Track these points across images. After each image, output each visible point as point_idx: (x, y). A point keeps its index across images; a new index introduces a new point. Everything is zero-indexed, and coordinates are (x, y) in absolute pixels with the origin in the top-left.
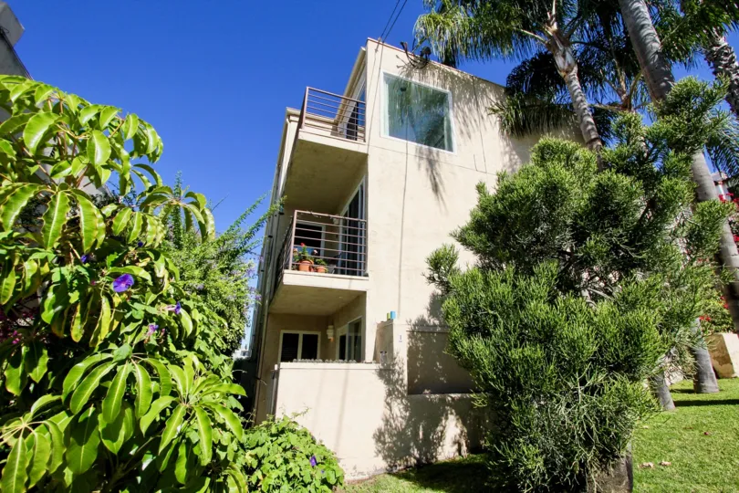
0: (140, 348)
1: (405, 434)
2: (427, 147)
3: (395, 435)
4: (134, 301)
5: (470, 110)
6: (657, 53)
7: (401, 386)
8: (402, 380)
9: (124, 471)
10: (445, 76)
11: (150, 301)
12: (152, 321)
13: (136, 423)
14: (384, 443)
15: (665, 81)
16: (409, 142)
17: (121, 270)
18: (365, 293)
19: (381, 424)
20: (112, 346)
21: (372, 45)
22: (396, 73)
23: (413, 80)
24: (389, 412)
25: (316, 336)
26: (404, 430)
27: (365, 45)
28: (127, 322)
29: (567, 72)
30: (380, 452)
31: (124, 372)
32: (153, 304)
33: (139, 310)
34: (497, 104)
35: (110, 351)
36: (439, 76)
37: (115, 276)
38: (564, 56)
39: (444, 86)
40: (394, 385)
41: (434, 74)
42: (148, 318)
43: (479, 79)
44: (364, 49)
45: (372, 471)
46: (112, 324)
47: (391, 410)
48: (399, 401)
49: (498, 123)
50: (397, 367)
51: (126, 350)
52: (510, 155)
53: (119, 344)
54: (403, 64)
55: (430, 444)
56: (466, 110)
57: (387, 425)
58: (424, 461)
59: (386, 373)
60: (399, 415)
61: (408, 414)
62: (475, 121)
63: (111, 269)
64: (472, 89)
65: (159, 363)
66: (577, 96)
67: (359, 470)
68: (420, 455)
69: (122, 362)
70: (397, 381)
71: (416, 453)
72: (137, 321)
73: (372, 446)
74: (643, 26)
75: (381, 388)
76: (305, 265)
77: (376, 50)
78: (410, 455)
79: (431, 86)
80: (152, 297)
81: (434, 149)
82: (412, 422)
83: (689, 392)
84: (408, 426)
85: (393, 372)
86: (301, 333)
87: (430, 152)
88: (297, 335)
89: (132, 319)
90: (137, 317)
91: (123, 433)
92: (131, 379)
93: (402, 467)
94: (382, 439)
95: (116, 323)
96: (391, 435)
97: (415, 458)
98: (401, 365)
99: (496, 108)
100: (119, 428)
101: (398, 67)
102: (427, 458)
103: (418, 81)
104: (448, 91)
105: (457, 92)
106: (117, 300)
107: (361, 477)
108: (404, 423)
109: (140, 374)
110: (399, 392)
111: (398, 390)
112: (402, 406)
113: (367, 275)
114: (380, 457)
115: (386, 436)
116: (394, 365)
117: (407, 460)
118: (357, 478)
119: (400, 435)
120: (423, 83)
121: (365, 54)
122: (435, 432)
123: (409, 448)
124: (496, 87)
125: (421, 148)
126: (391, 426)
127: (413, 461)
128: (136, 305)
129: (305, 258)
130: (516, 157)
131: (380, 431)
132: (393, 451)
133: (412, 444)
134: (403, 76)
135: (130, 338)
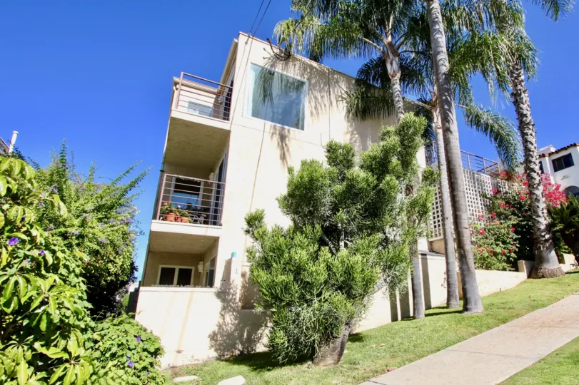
0: (22, 269)
1: (234, 335)
2: (280, 125)
3: (225, 335)
4: (19, 248)
5: (322, 97)
6: (444, 74)
7: (233, 303)
8: (235, 299)
9: (13, 328)
10: (305, 67)
11: (27, 249)
12: (28, 258)
13: (19, 300)
14: (216, 341)
15: (445, 96)
16: (267, 122)
17: (12, 234)
18: (218, 238)
19: (216, 329)
20: (7, 269)
21: (243, 38)
22: (262, 63)
23: (277, 70)
24: (222, 321)
25: (191, 270)
26: (232, 332)
27: (237, 37)
28: (15, 258)
29: (392, 76)
30: (212, 346)
31: (13, 280)
32: (29, 250)
33: (21, 253)
34: (346, 92)
35: (6, 271)
36: (300, 67)
37: (9, 237)
38: (391, 64)
39: (302, 75)
40: (228, 303)
41: (295, 65)
42: (26, 257)
43: (334, 71)
44: (236, 41)
45: (205, 358)
46: (7, 259)
47: (224, 319)
48: (231, 313)
49: (345, 108)
50: (231, 291)
51: (14, 270)
52: (352, 134)
53: (10, 268)
54: (269, 56)
55: (251, 341)
56: (319, 97)
57: (219, 329)
58: (246, 353)
59: (223, 295)
60: (230, 322)
61: (237, 322)
62: (325, 106)
63: (6, 234)
64: (327, 80)
65: (32, 276)
66: (396, 97)
67: (195, 358)
68: (243, 348)
69: (12, 275)
70: (231, 300)
71: (240, 347)
72: (20, 258)
73: (207, 342)
74: (439, 53)
75: (218, 304)
76: (172, 216)
77: (246, 43)
78: (235, 349)
79: (292, 75)
80: (29, 246)
81: (287, 127)
82: (239, 327)
83: (443, 308)
84: (235, 330)
85: (229, 294)
86: (177, 268)
87: (283, 129)
88: (174, 269)
89: (17, 257)
90: (20, 256)
91: (12, 305)
92: (16, 283)
93: (229, 356)
94: (215, 338)
95: (9, 259)
96: (222, 336)
97: (239, 350)
98: (235, 289)
99: (345, 96)
100: (11, 303)
101: (264, 58)
102: (248, 350)
103: (280, 71)
104: (305, 80)
105: (313, 81)
106: (10, 248)
107: (196, 362)
108: (233, 328)
109: (21, 281)
110: (232, 307)
111: (230, 306)
112: (232, 317)
113: (221, 225)
114: (213, 349)
115: (219, 336)
116: (229, 289)
117: (233, 352)
118: (193, 363)
119: (230, 335)
120: (285, 73)
121: (237, 44)
122: (256, 333)
123: (235, 344)
124: (348, 78)
125: (275, 126)
126: (223, 329)
127: (237, 352)
128: (20, 251)
129: (171, 211)
130: (357, 136)
131: (214, 333)
132: (223, 346)
133: (238, 341)
134: (268, 67)
135: (16, 266)
